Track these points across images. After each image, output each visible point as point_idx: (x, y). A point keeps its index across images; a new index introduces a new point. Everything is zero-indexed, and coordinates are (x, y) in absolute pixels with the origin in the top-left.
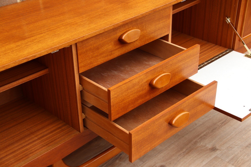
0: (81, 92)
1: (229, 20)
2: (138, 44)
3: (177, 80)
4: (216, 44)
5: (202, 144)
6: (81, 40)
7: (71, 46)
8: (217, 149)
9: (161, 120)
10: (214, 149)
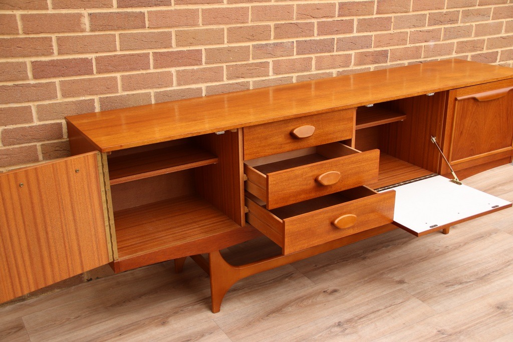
0: (245, 182)
1: (434, 139)
2: (314, 143)
3: (350, 183)
4: (422, 168)
5: (389, 276)
6: (248, 125)
7: (238, 129)
8: (406, 283)
9: (322, 216)
10: (401, 282)
